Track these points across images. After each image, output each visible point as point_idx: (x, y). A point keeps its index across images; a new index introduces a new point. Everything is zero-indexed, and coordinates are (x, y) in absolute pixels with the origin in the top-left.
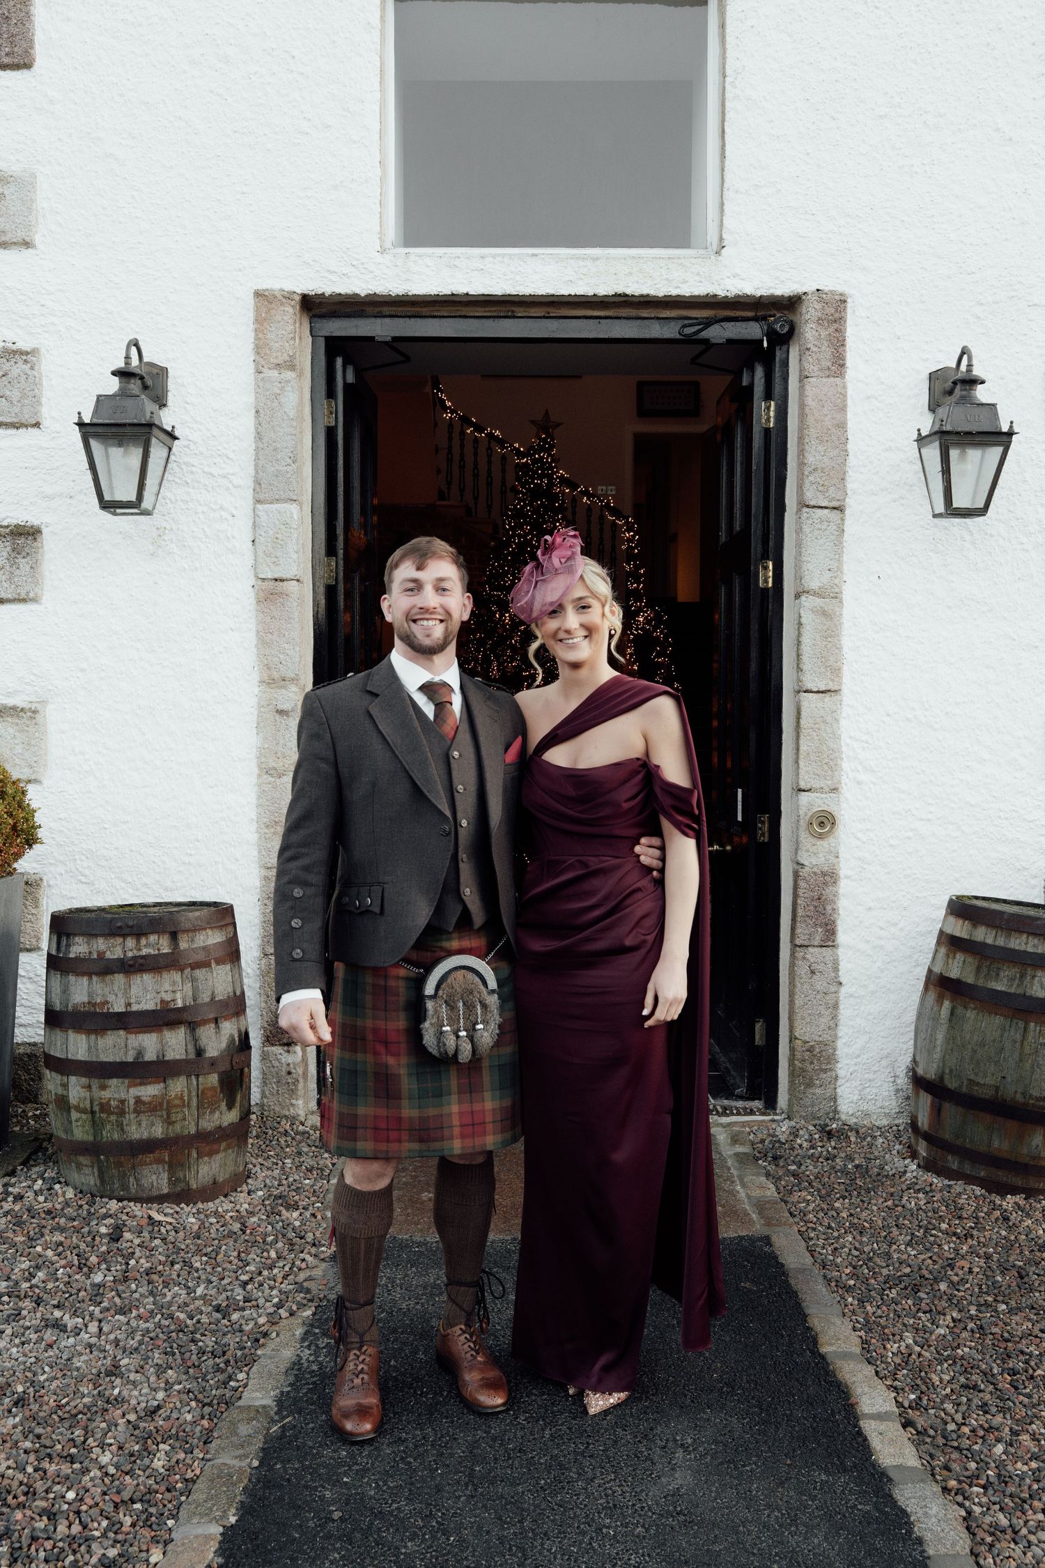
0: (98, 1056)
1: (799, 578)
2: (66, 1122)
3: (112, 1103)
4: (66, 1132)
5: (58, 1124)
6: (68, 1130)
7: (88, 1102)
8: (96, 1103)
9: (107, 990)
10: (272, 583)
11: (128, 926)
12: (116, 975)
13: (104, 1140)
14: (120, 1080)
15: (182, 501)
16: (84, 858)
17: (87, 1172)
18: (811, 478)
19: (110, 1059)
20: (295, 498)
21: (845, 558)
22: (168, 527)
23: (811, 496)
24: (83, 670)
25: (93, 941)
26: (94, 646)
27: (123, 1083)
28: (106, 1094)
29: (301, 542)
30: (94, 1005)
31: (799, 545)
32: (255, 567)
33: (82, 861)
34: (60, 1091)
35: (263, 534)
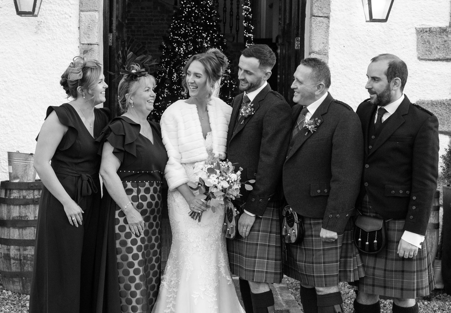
0: (23, 237)
1: (310, 46)
2: (8, 265)
3: (28, 256)
4: (8, 269)
5: (5, 266)
6: (9, 267)
7: (19, 255)
8: (22, 256)
9: (27, 211)
10: (87, 46)
11: (35, 186)
12: (30, 205)
13: (25, 271)
14: (32, 247)
15: (49, 10)
16: (4, 162)
17: (17, 284)
18: (316, 4)
19: (28, 238)
20: (97, 9)
21: (330, 38)
22: (43, 21)
23: (315, 12)
24: (5, 82)
25: (21, 192)
26: (10, 71)
27: (33, 248)
28: (26, 253)
29: (99, 28)
30: (22, 217)
31: (311, 32)
32: (80, 39)
33: (4, 163)
34: (6, 252)
35: (83, 25)
